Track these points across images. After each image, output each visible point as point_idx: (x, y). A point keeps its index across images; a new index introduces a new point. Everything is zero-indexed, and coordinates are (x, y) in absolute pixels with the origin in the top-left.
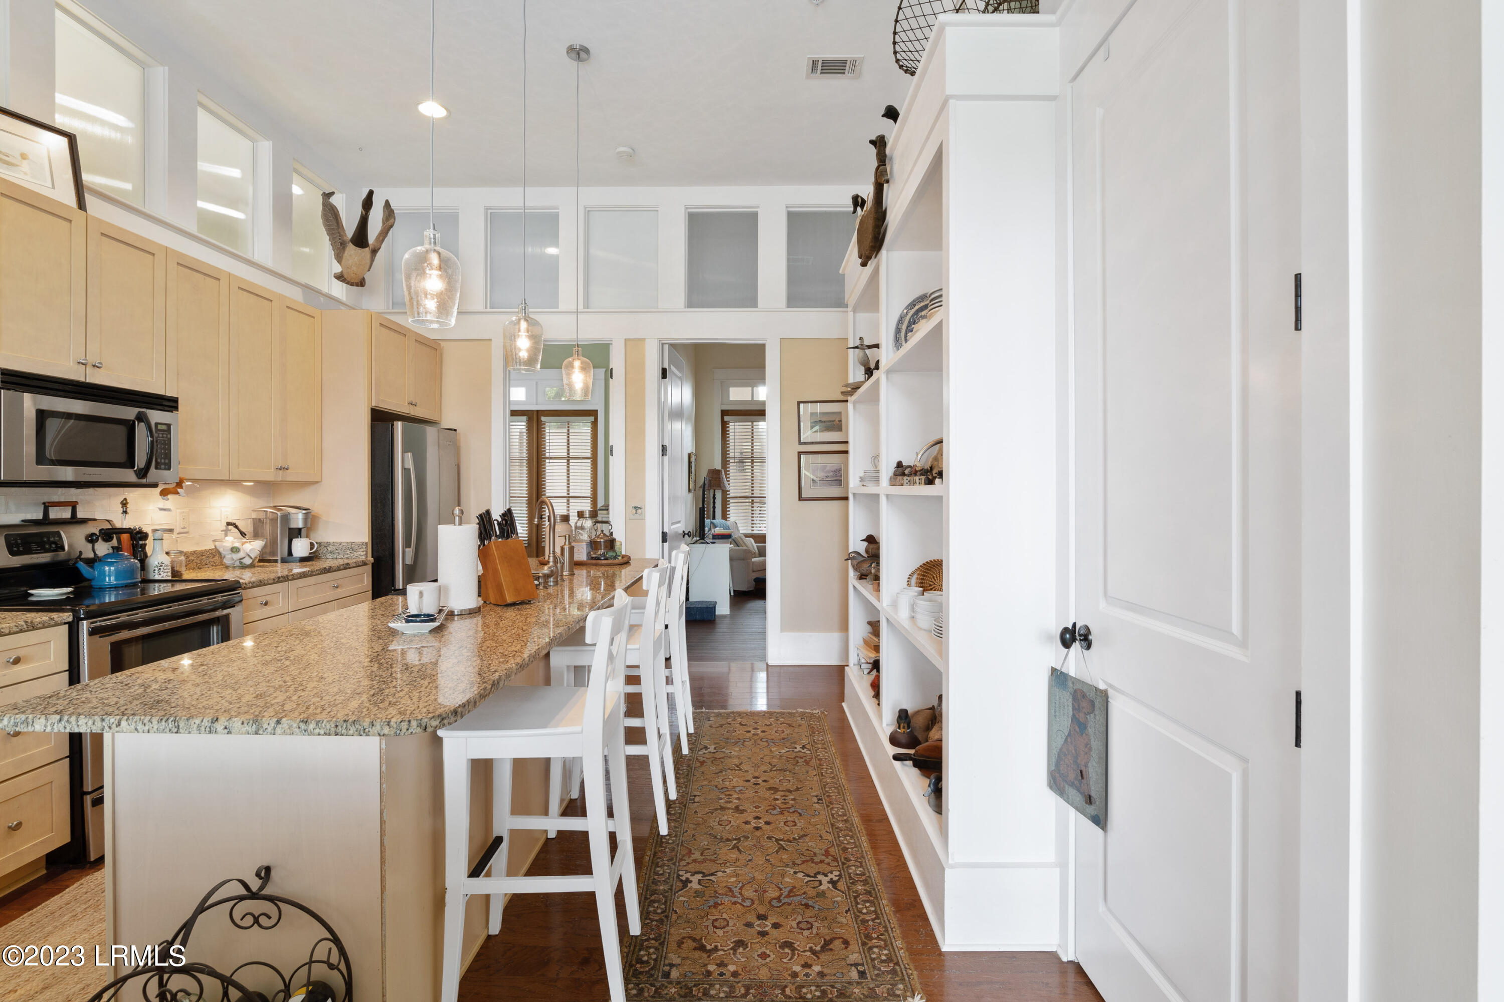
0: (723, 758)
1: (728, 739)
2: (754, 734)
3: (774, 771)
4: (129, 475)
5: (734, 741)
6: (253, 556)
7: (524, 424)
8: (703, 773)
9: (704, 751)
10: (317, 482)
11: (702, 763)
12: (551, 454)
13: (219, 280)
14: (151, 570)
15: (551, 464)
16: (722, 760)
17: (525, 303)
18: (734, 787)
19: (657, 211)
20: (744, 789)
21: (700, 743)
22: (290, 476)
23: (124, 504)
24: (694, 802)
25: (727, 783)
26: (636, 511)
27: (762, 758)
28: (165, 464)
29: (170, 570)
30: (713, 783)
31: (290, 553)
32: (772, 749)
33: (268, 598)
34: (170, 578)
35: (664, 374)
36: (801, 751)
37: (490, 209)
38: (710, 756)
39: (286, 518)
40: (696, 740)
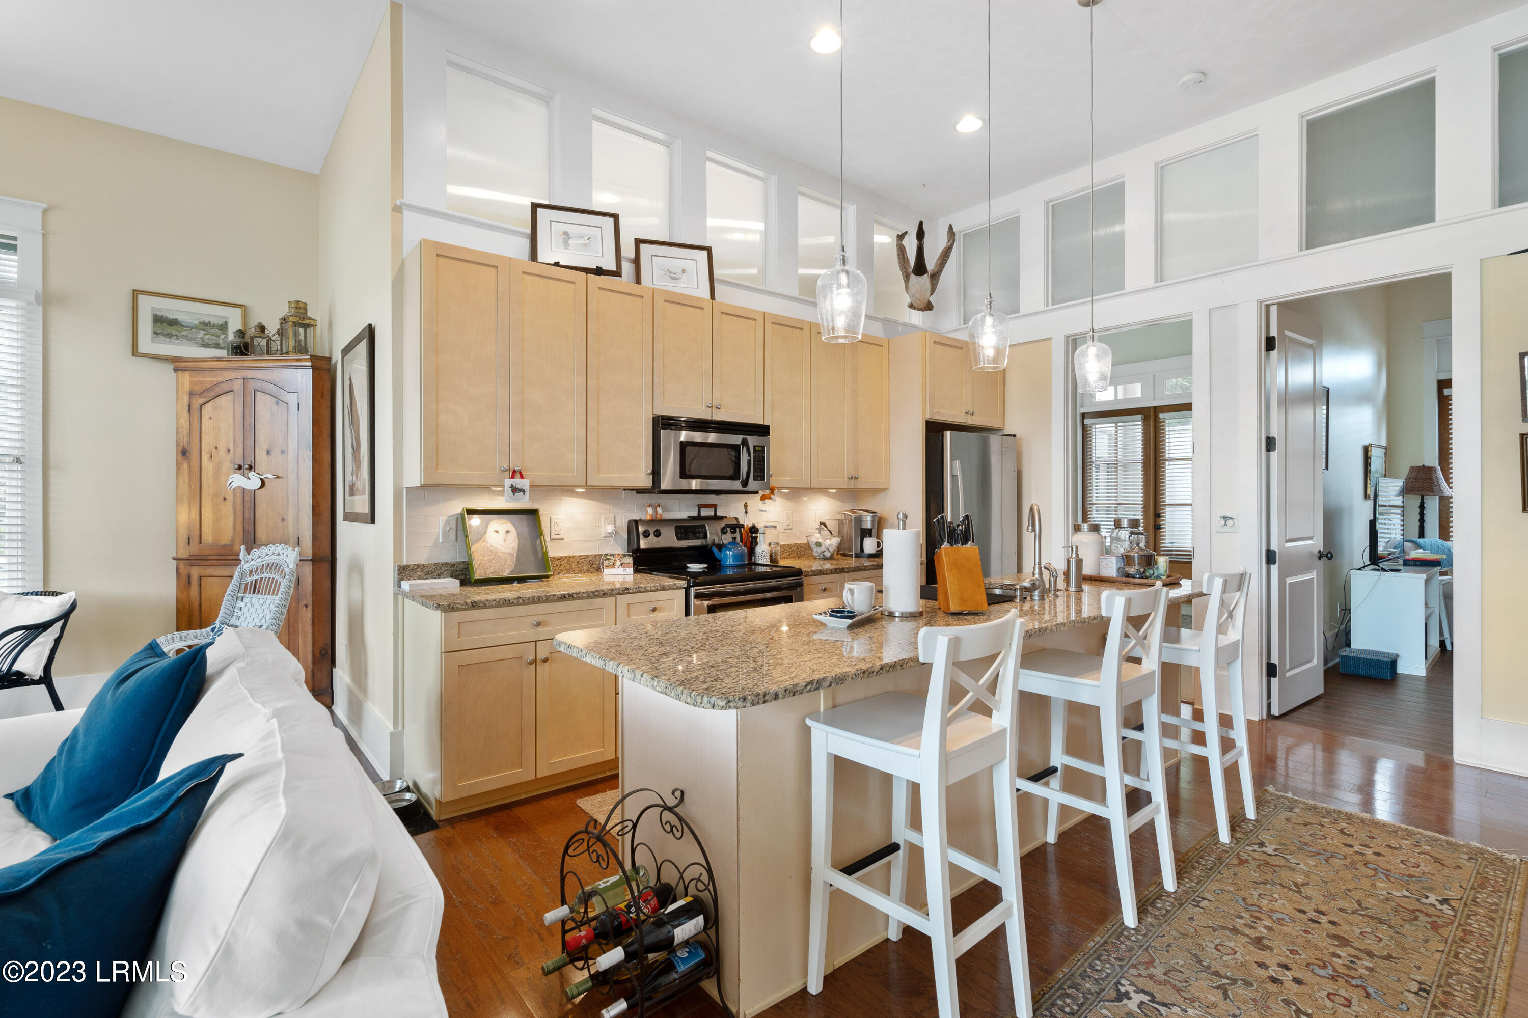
0: (1280, 866)
1: (1306, 844)
2: (1357, 852)
3: (1361, 915)
4: (737, 485)
5: (1314, 850)
6: (831, 550)
7: (1140, 423)
8: (1235, 874)
9: (1256, 847)
10: (886, 489)
11: (1242, 862)
12: (1171, 456)
13: (802, 329)
14: (757, 555)
15: (1171, 467)
16: (1277, 869)
17: (991, 298)
18: (1272, 911)
19: (1257, 135)
20: (1288, 920)
21: (1257, 836)
22: (861, 485)
23: (746, 506)
24: (1198, 906)
25: (1265, 902)
26: (1226, 522)
27: (1349, 890)
28: (760, 476)
29: (769, 557)
30: (1242, 892)
31: (862, 550)
32: (1378, 884)
33: (827, 586)
34: (769, 563)
35: (1270, 344)
36: (1434, 906)
37: (1052, 201)
38: (1261, 858)
39: (859, 520)
40: (1251, 830)
